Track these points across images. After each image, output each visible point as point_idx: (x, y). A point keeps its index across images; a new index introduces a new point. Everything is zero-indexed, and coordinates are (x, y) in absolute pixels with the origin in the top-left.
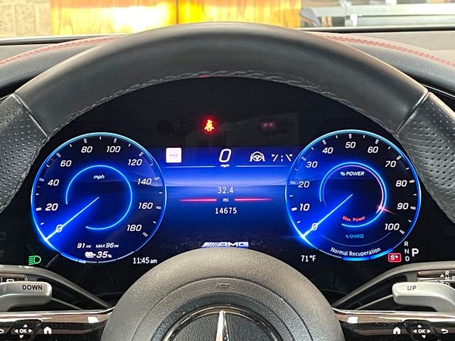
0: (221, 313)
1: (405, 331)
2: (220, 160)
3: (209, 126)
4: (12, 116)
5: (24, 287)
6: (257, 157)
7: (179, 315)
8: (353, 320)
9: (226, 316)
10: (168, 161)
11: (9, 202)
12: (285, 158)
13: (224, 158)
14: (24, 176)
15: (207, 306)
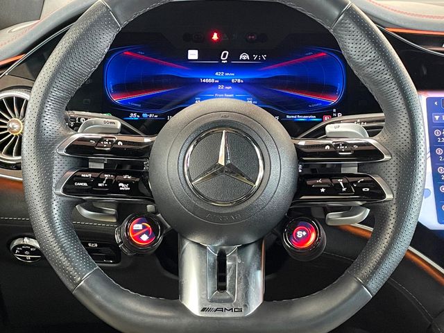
0: (224, 132)
1: (333, 150)
2: (222, 58)
3: (215, 37)
4: (100, 12)
5: (105, 122)
6: (244, 56)
7: (199, 132)
8: (302, 143)
9: (226, 133)
10: (189, 58)
11: (97, 66)
12: (262, 58)
13: (224, 57)
14: (106, 51)
15: (215, 128)
